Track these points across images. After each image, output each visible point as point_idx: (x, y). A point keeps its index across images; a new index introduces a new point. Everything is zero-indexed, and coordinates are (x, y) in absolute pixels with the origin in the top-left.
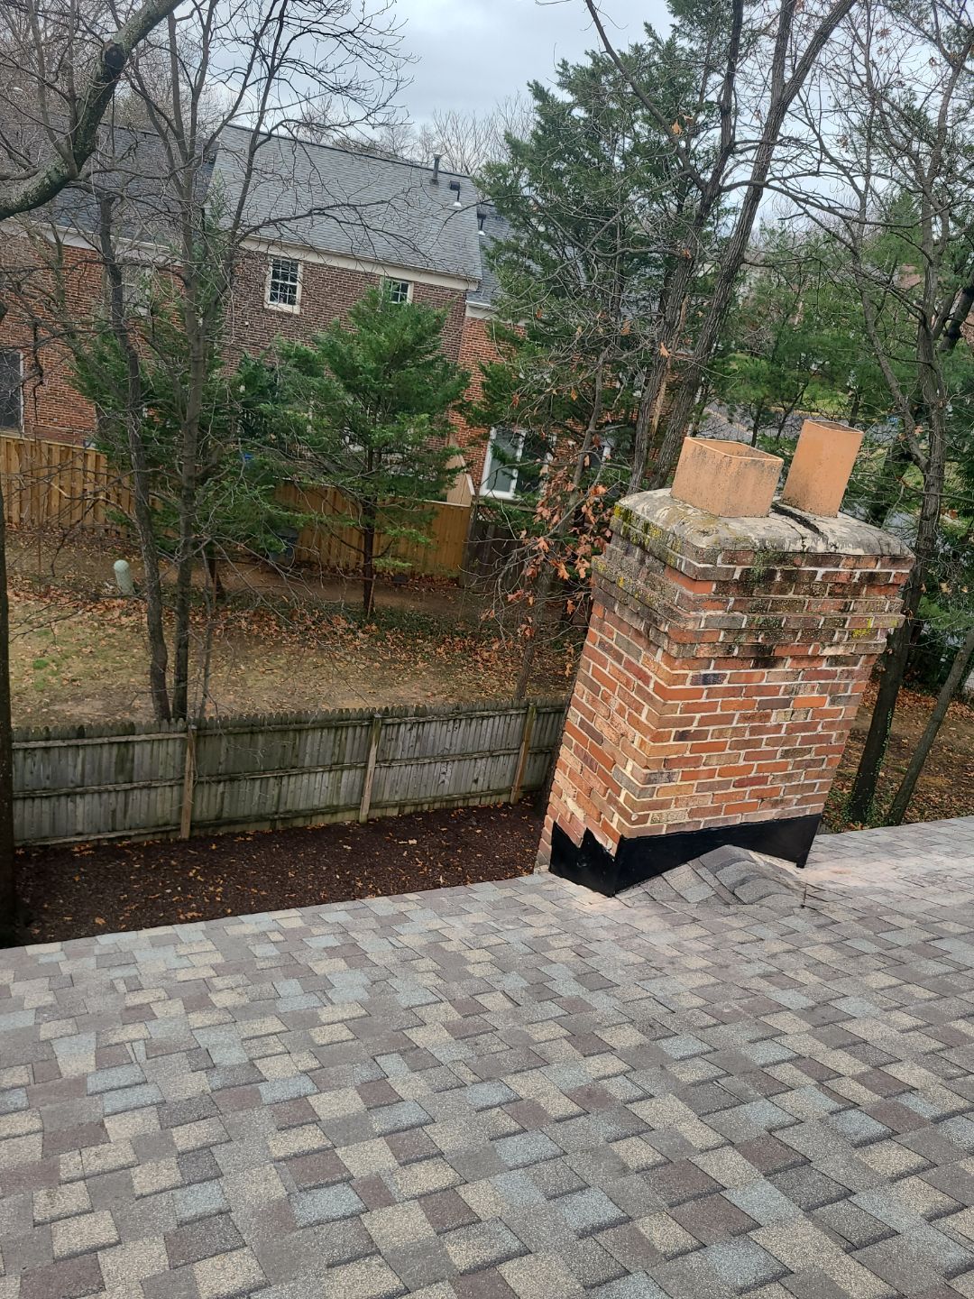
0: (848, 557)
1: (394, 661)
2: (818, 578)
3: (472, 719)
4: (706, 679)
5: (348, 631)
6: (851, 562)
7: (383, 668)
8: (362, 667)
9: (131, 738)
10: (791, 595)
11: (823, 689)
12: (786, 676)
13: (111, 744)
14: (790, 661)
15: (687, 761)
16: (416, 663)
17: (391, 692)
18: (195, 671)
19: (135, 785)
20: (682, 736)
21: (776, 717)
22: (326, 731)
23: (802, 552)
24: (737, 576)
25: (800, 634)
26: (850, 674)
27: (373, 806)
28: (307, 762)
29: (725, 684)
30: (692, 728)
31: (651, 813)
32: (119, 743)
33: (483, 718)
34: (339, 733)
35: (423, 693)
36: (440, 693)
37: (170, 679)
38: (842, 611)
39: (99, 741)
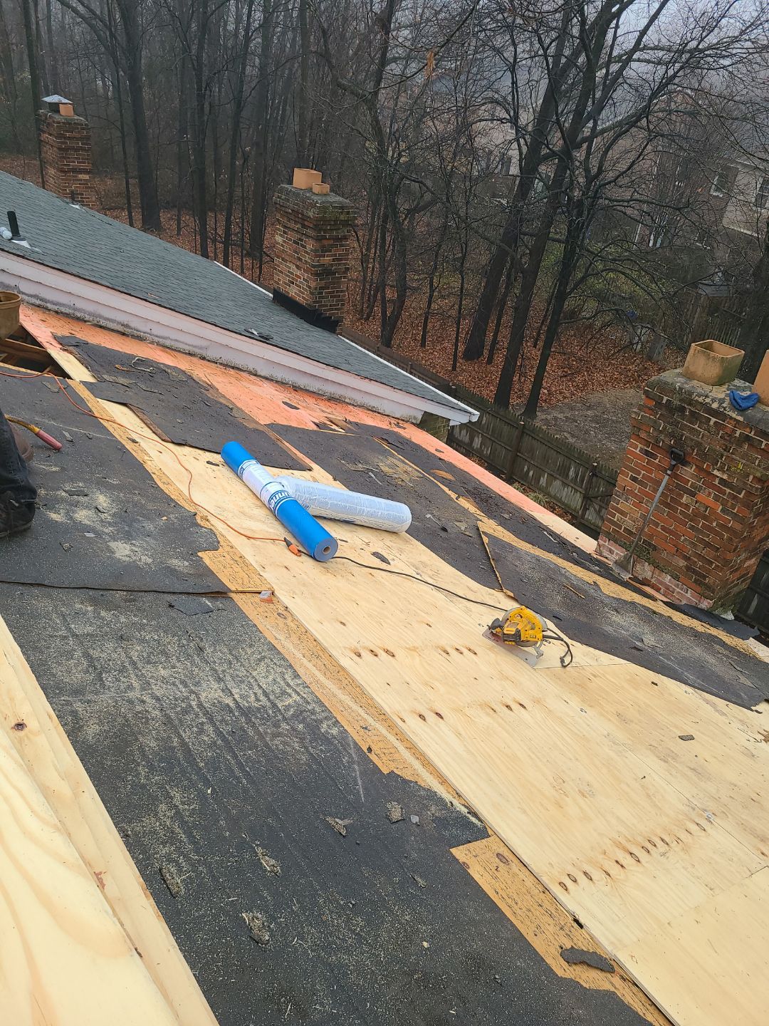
0: (731, 418)
2: (712, 423)
4: (647, 453)
6: (734, 423)
10: (696, 427)
11: (716, 498)
12: (693, 476)
14: (694, 467)
15: (636, 496)
20: (634, 479)
21: (685, 499)
23: (701, 403)
24: (664, 402)
25: (695, 451)
26: (735, 498)
29: (657, 461)
30: (640, 477)
31: (617, 514)
38: (725, 450)
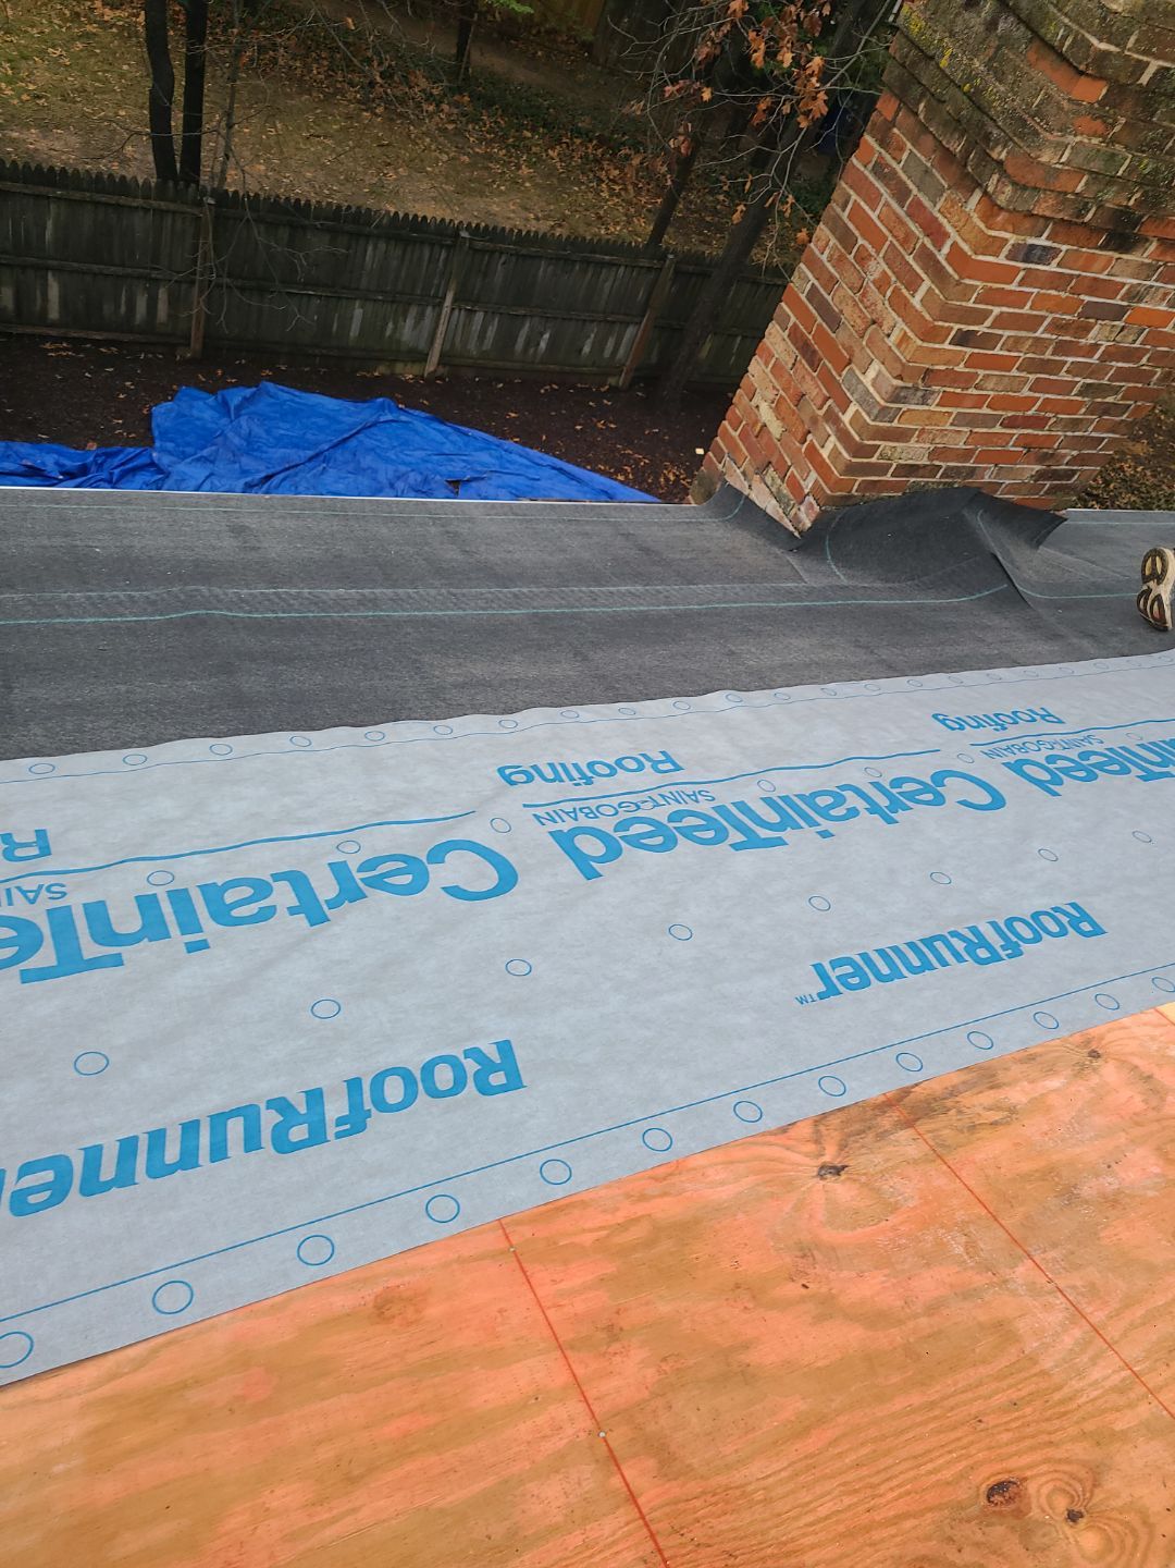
1: (490, 157)
3: (589, 263)
5: (429, 97)
7: (472, 166)
8: (445, 158)
9: (123, 200)
13: (96, 204)
16: (518, 167)
17: (481, 203)
18: (212, 119)
19: (129, 270)
22: (393, 242)
27: (444, 358)
28: (364, 283)
32: (107, 204)
33: (602, 264)
34: (409, 249)
35: (524, 214)
36: (546, 218)
37: (177, 120)
39: (77, 195)
